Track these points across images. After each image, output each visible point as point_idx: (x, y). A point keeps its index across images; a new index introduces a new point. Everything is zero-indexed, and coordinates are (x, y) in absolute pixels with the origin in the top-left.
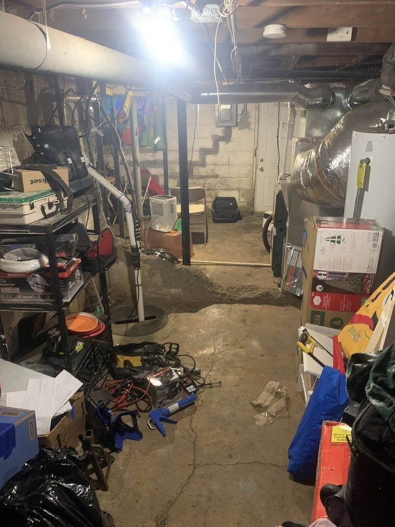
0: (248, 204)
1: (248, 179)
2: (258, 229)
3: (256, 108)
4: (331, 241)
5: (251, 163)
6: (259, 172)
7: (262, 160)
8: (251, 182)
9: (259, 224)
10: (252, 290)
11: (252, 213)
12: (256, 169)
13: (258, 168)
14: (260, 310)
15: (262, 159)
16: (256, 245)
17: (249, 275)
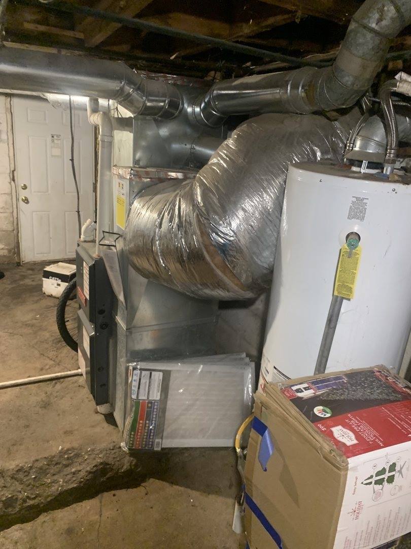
0: (9, 251)
1: (5, 215)
2: (35, 294)
3: (7, 109)
4: (377, 482)
5: (8, 191)
6: (22, 204)
7: (25, 187)
8: (12, 219)
9: (34, 283)
10: (70, 462)
11: (19, 264)
12: (17, 200)
13: (20, 200)
14: (97, 517)
15: (25, 185)
16: (41, 329)
17: (46, 405)
